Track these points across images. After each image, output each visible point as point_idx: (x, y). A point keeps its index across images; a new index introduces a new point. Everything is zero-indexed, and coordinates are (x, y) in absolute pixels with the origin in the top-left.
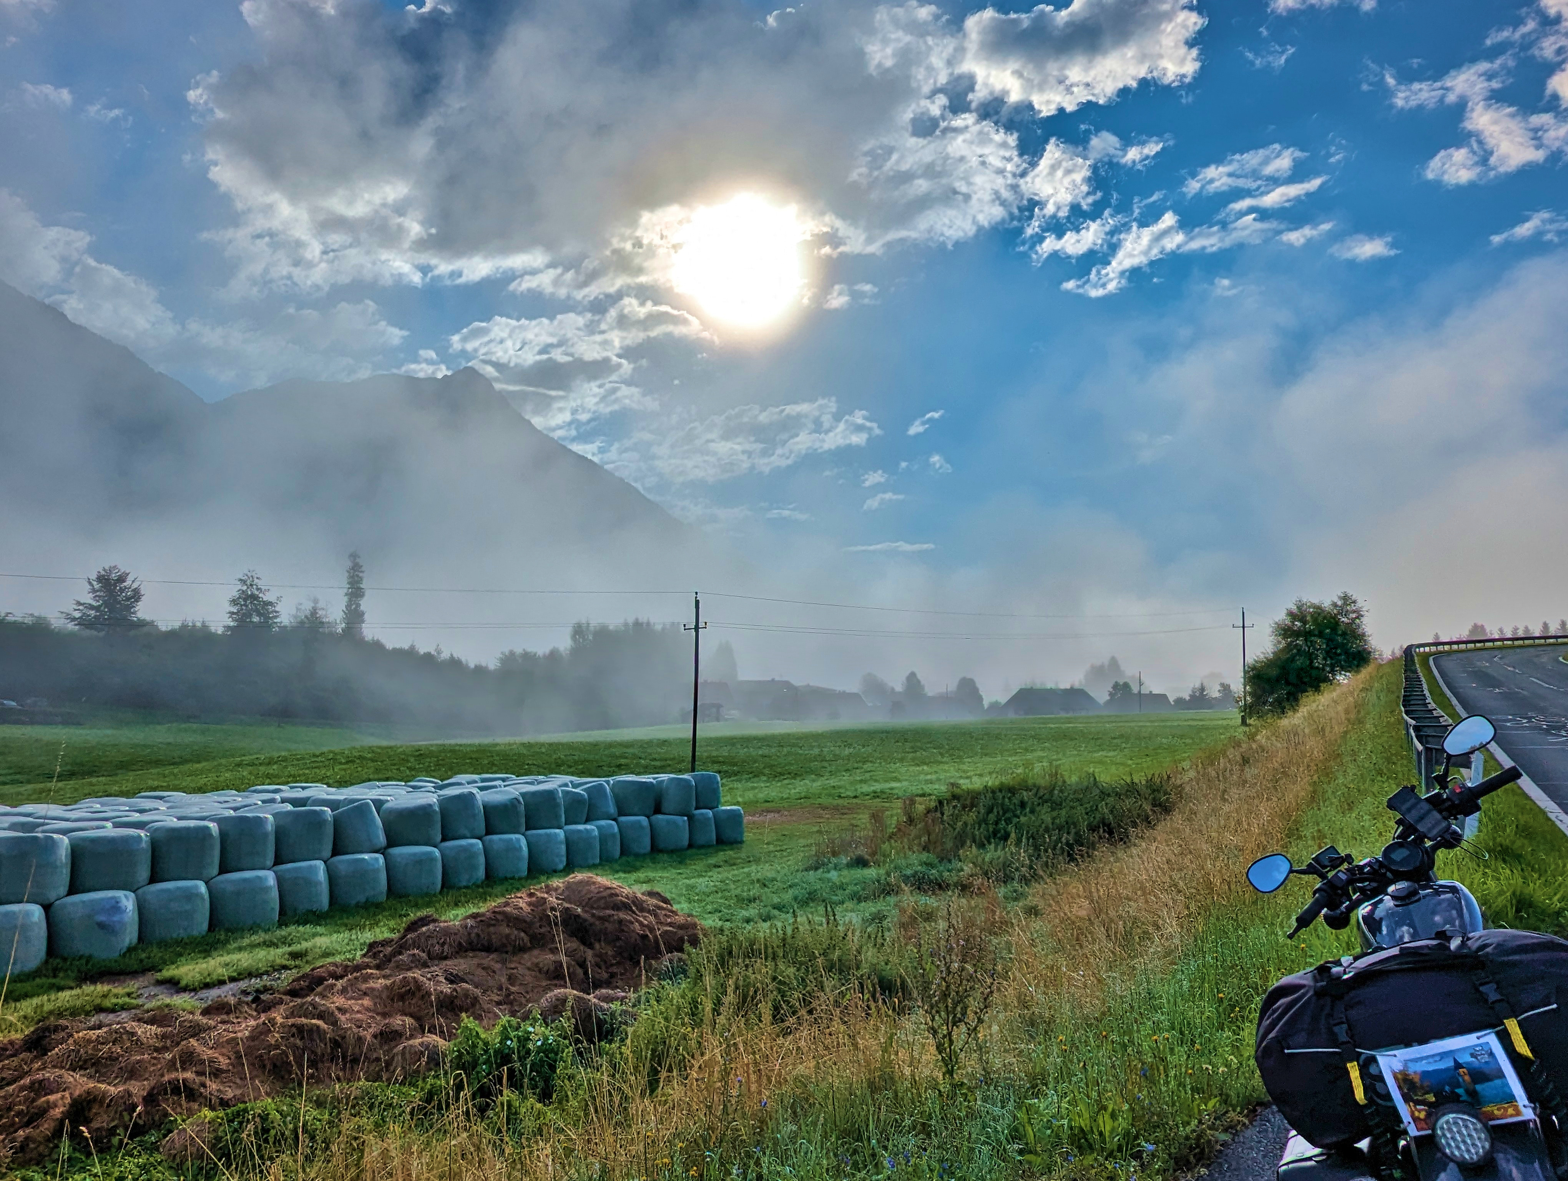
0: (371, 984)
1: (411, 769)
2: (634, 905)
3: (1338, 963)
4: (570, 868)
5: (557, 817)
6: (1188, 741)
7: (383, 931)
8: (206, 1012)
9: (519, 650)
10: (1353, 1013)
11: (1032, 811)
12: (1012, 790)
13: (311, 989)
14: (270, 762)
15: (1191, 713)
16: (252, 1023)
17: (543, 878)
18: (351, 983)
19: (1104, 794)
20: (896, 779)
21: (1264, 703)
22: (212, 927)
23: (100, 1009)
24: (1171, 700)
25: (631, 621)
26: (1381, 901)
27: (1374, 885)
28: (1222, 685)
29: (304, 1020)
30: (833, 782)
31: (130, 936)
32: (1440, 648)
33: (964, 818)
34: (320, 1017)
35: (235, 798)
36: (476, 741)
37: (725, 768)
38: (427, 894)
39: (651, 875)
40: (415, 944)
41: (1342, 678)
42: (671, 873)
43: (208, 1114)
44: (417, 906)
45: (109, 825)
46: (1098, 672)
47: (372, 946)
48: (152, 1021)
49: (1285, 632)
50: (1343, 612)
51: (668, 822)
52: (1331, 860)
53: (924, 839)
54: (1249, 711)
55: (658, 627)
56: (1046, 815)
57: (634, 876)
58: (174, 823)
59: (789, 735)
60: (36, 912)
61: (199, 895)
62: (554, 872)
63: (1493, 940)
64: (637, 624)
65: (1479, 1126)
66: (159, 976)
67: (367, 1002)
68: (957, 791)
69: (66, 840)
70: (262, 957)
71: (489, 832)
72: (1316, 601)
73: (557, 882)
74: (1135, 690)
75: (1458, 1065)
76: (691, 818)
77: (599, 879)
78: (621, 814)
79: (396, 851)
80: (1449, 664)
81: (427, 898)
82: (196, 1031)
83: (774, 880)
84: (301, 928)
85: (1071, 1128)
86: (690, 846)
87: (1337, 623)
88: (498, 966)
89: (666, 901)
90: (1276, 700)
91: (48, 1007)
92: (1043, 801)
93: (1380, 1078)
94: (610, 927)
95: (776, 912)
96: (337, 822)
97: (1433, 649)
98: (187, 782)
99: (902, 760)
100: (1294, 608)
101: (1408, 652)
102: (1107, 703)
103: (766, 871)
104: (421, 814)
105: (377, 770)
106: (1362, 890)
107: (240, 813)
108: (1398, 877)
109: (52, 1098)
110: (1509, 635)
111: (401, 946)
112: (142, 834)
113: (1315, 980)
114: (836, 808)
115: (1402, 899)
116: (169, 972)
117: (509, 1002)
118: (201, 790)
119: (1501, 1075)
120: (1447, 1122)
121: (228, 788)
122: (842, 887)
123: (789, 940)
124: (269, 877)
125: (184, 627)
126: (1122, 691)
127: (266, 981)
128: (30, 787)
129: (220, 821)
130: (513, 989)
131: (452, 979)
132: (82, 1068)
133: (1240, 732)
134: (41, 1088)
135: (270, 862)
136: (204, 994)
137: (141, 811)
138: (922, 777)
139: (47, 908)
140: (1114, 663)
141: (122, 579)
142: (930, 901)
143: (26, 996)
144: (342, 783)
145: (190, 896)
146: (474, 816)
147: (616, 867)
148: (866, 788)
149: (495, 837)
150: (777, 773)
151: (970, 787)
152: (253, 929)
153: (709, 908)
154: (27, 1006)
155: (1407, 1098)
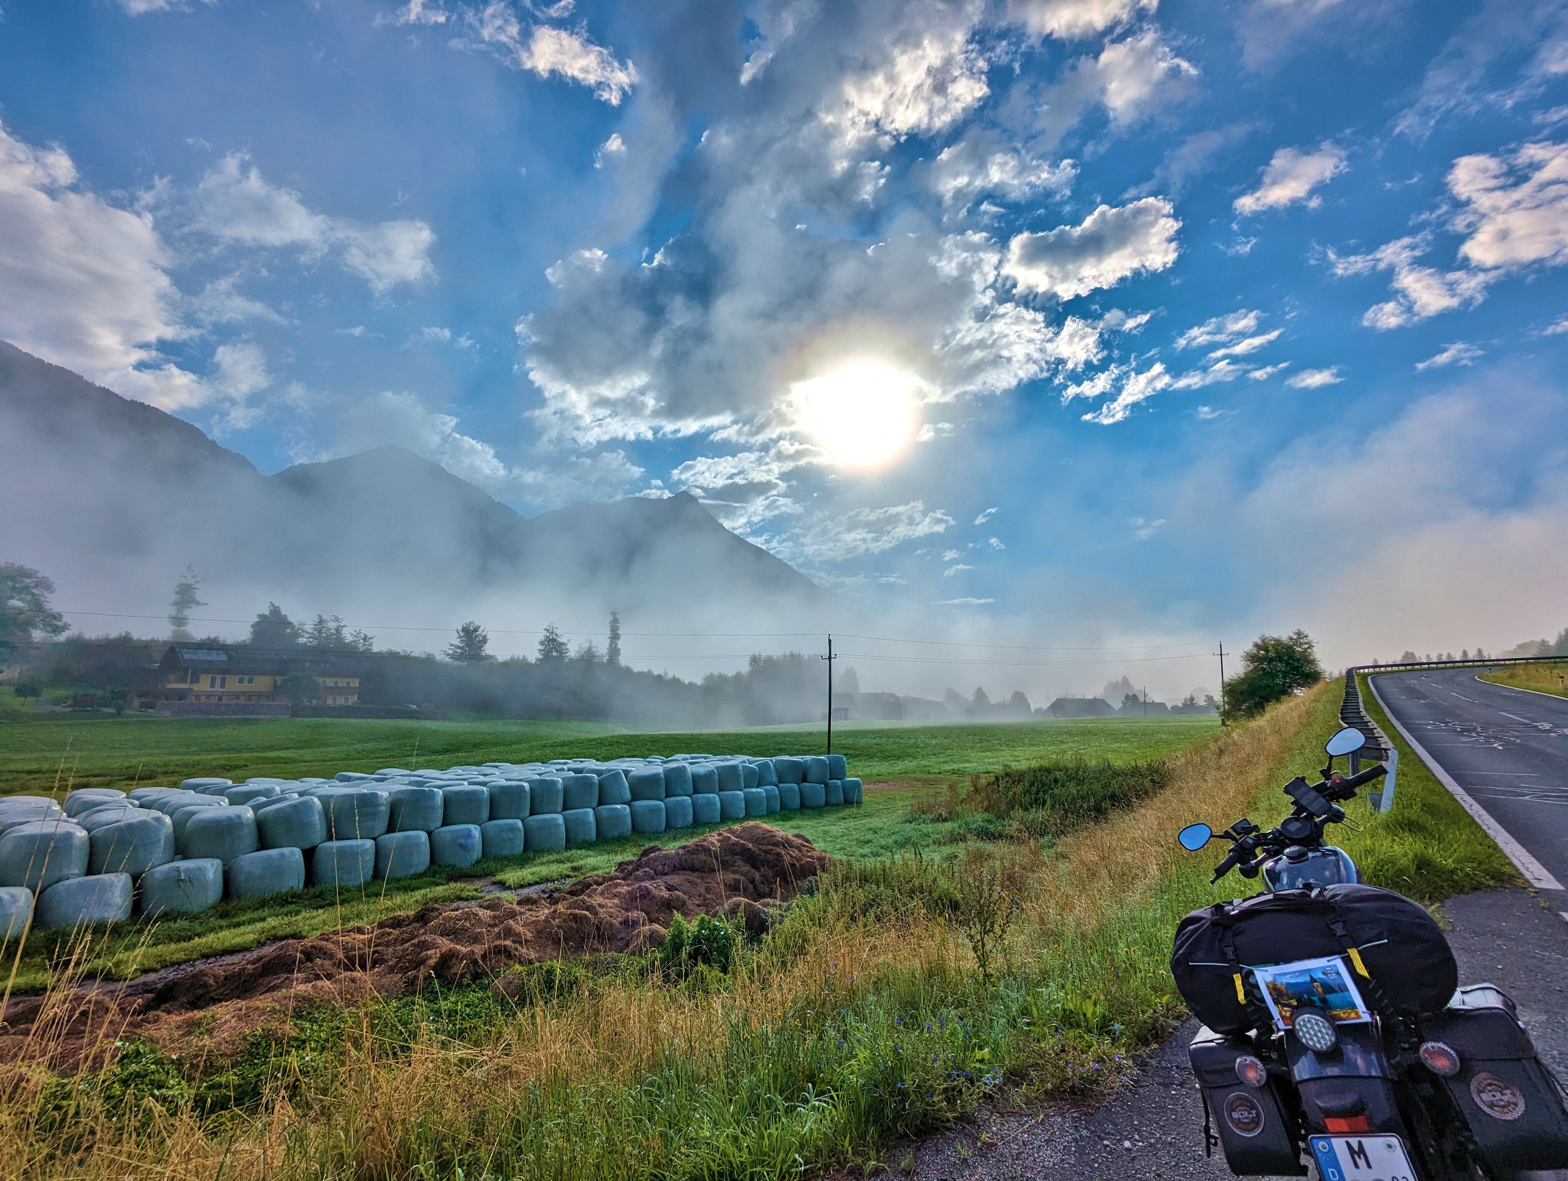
0: (619, 889)
1: (648, 750)
2: (787, 844)
3: (1231, 903)
4: (748, 816)
5: (739, 783)
6: (1182, 737)
7: (629, 855)
8: (519, 903)
9: (716, 673)
10: (1239, 940)
11: (1063, 786)
12: (1048, 771)
13: (582, 891)
14: (563, 744)
15: (1183, 717)
16: (546, 911)
17: (730, 823)
18: (607, 888)
19: (1116, 774)
20: (968, 761)
21: (1240, 709)
22: (525, 849)
23: (460, 898)
24: (1169, 706)
25: (788, 653)
26: (1281, 859)
27: (1276, 847)
28: (1207, 696)
29: (577, 911)
30: (924, 763)
31: (477, 853)
32: (1377, 670)
33: (1014, 789)
34: (587, 909)
35: (540, 767)
36: (690, 732)
37: (850, 752)
38: (657, 832)
39: (800, 823)
40: (647, 865)
41: (1299, 692)
42: (813, 822)
43: (518, 967)
44: (650, 840)
45: (466, 783)
46: (1114, 687)
47: (621, 864)
48: (487, 908)
49: (1252, 658)
50: (1297, 642)
51: (812, 788)
52: (1243, 828)
53: (986, 803)
54: (1226, 715)
55: (806, 658)
56: (1073, 789)
57: (790, 823)
58: (503, 783)
59: (894, 730)
60: (423, 835)
61: (519, 829)
62: (737, 820)
63: (1343, 892)
64: (792, 655)
65: (1327, 1025)
66: (493, 879)
67: (616, 901)
68: (1009, 770)
69: (441, 792)
70: (555, 869)
71: (695, 792)
72: (1276, 636)
73: (737, 827)
74: (1142, 700)
75: (1313, 980)
76: (826, 785)
77: (764, 825)
78: (780, 782)
79: (637, 803)
80: (1383, 682)
81: (656, 834)
82: (513, 915)
83: (881, 829)
84: (579, 852)
85: (1064, 1010)
86: (827, 804)
87: (1294, 651)
88: (699, 881)
89: (808, 841)
90: (1248, 708)
91: (430, 896)
92: (1070, 778)
93: (1256, 986)
94: (770, 858)
95: (883, 851)
96: (601, 785)
97: (1371, 670)
98: (514, 756)
99: (972, 748)
100: (1260, 642)
101: (1350, 672)
102: (1121, 709)
103: (875, 822)
104: (652, 779)
105: (628, 751)
106: (1267, 851)
107: (543, 777)
108: (1294, 842)
109: (429, 952)
110: (1435, 660)
111: (638, 866)
112: (485, 789)
113: (1213, 915)
114: (926, 781)
115: (1295, 858)
116: (500, 877)
117: (706, 905)
118: (521, 762)
119: (1344, 988)
120: (1304, 1020)
121: (537, 761)
122: (927, 835)
123: (888, 871)
124: (559, 818)
125: (512, 659)
126: (1132, 700)
127: (557, 884)
128: (423, 758)
129: (530, 782)
130: (708, 896)
131: (670, 888)
132: (447, 935)
133: (1220, 731)
134: (424, 946)
135: (560, 809)
136: (520, 891)
137: (485, 775)
138: (986, 760)
139: (430, 834)
140: (1125, 681)
141: (476, 630)
142: (988, 847)
143: (418, 888)
144: (606, 759)
145: (513, 829)
146: (686, 781)
147: (777, 817)
148: (947, 767)
149: (700, 796)
150: (887, 756)
151: (1018, 767)
152: (549, 851)
153: (838, 846)
154: (418, 895)
155: (1276, 1002)
